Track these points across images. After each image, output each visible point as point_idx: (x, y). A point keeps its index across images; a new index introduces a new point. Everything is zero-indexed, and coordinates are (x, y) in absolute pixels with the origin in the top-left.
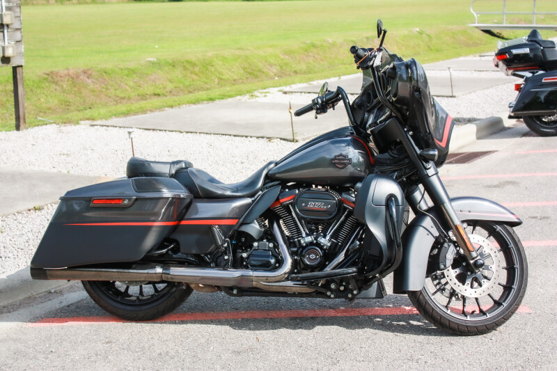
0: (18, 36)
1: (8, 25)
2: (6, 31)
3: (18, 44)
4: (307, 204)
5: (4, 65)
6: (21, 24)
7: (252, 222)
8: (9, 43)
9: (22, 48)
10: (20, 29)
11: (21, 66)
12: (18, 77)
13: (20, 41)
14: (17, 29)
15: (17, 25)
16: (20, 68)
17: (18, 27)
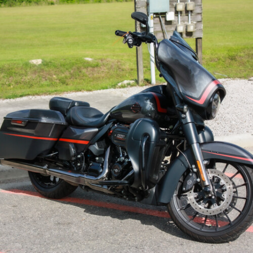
0: (199, 18)
1: (192, 11)
2: (190, 15)
3: (199, 23)
4: (117, 135)
5: (188, 37)
6: (202, 10)
7: (94, 144)
8: (192, 23)
9: (202, 26)
10: (201, 13)
11: (201, 38)
12: (198, 45)
13: (201, 21)
14: (198, 14)
15: (198, 11)
16: (200, 40)
17: (200, 12)
